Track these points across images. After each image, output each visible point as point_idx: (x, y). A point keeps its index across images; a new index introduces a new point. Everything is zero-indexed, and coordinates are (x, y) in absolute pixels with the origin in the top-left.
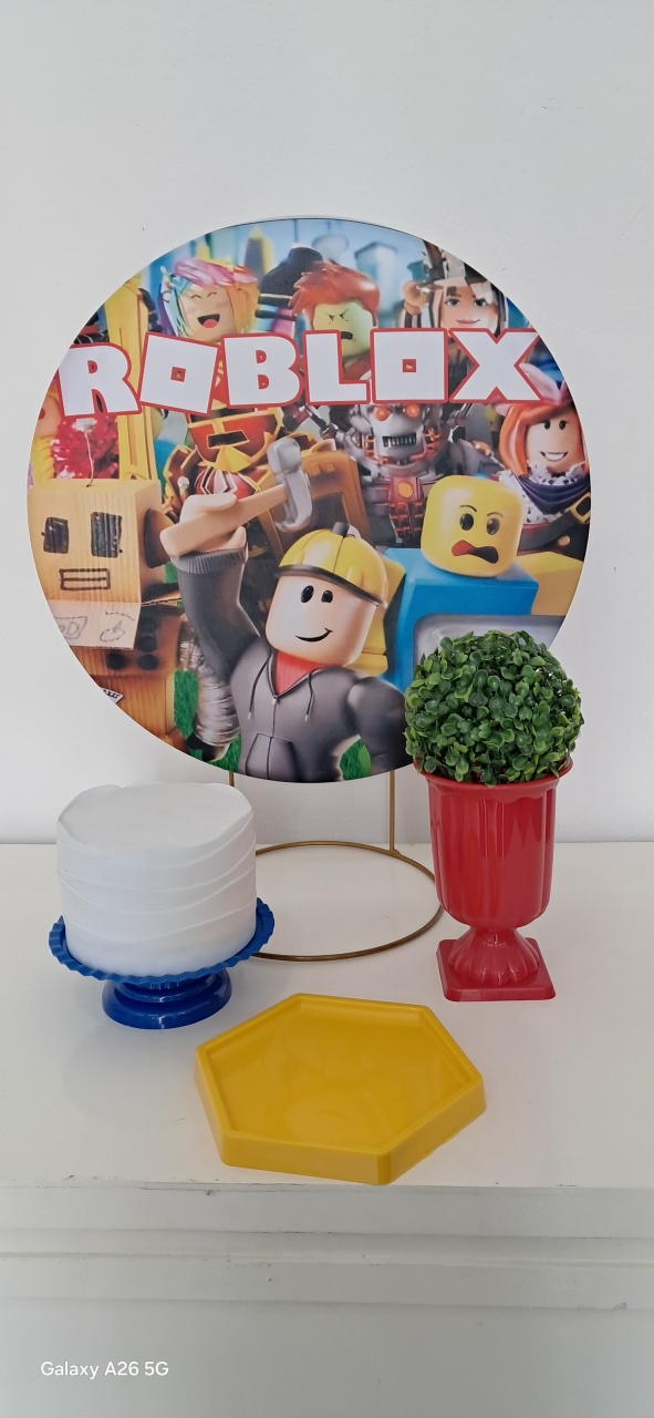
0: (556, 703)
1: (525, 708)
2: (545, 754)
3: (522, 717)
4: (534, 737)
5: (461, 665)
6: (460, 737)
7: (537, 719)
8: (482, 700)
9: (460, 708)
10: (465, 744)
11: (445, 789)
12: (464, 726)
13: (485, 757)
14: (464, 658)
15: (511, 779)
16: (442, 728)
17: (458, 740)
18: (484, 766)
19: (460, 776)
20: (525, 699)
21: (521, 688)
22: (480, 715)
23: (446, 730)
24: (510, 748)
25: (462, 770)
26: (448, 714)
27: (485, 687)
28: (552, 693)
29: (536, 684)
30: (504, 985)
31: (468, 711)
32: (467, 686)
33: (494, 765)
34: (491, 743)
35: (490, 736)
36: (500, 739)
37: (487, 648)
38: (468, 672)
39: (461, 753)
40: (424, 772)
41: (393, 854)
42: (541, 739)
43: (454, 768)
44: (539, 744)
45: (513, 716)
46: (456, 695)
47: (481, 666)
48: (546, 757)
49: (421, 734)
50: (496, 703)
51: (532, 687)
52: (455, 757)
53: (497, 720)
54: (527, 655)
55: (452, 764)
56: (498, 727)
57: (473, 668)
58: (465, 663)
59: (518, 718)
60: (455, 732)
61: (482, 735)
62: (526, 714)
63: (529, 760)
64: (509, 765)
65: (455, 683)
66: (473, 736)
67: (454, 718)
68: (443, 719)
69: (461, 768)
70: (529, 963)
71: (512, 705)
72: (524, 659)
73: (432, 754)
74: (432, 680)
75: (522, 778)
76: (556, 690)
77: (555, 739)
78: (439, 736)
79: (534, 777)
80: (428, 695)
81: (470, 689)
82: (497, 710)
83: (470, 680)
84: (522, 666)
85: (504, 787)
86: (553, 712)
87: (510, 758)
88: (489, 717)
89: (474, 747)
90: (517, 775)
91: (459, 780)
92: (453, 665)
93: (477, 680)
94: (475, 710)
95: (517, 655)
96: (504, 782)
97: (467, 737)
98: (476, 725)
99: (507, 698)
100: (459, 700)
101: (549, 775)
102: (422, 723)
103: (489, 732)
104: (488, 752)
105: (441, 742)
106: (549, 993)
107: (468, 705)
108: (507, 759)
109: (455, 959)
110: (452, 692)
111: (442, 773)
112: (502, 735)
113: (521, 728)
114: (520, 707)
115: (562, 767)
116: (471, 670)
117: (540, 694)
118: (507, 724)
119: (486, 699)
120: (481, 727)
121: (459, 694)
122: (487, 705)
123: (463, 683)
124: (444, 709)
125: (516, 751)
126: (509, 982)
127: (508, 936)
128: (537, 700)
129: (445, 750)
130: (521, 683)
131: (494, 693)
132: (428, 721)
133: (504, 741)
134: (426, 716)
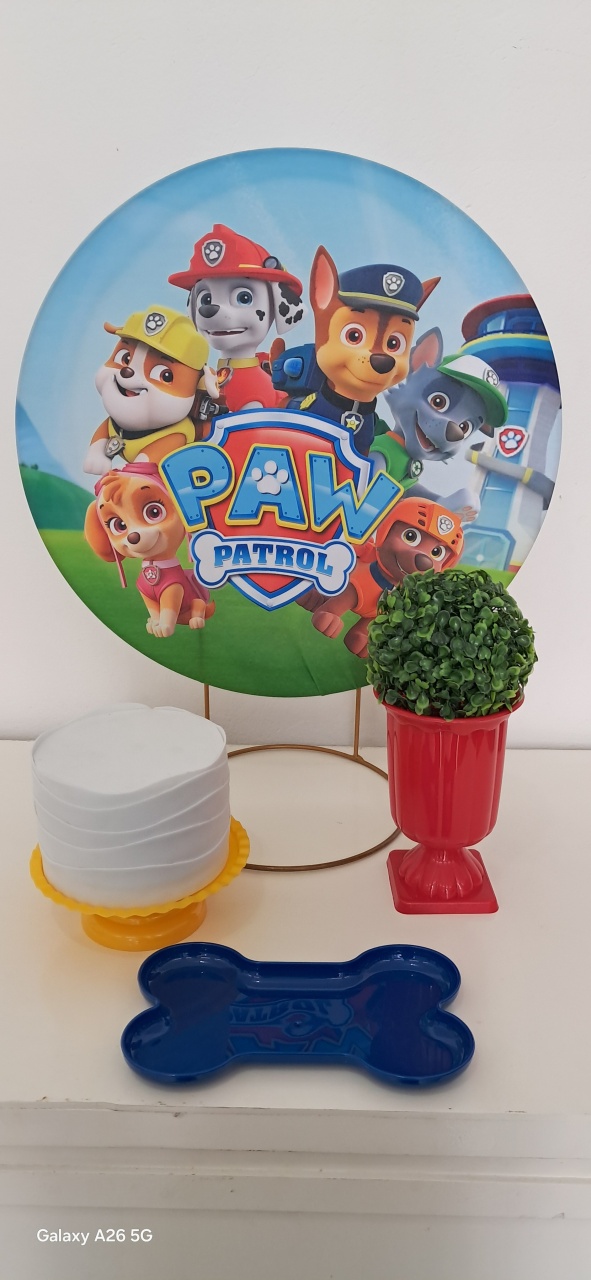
0: (513, 642)
1: (484, 649)
2: (502, 691)
3: (481, 657)
4: (491, 676)
5: (424, 605)
6: (421, 674)
7: (496, 659)
8: (444, 639)
9: (422, 646)
10: (425, 680)
11: (405, 719)
12: (426, 664)
13: (445, 693)
14: (427, 597)
15: (468, 714)
16: (405, 666)
17: (419, 677)
18: (444, 701)
19: (420, 710)
20: (484, 639)
21: (479, 629)
22: (441, 654)
23: (408, 667)
24: (470, 686)
25: (423, 705)
26: (410, 652)
27: (447, 626)
28: (509, 633)
29: (495, 625)
30: (450, 900)
31: (430, 649)
32: (430, 625)
33: (453, 701)
34: (452, 681)
35: (451, 673)
36: (460, 677)
37: (450, 588)
38: (430, 612)
39: (422, 688)
40: (384, 703)
41: (356, 759)
42: (499, 678)
43: (414, 702)
44: (497, 682)
45: (473, 656)
46: (419, 634)
47: (444, 606)
48: (503, 694)
49: (383, 668)
50: (457, 644)
51: (490, 628)
52: (415, 692)
53: (458, 659)
54: (487, 596)
55: (413, 698)
56: (457, 665)
57: (436, 607)
58: (427, 603)
59: (477, 657)
60: (417, 668)
61: (442, 673)
62: (485, 654)
63: (486, 696)
64: (467, 701)
65: (417, 621)
66: (434, 674)
67: (416, 656)
68: (405, 656)
69: (421, 702)
70: (475, 877)
71: (473, 645)
72: (484, 600)
73: (392, 687)
74: (396, 618)
75: (479, 713)
76: (512, 629)
77: (512, 677)
78: (401, 672)
79: (489, 713)
80: (390, 632)
81: (433, 629)
82: (457, 649)
83: (432, 619)
84: (482, 607)
85: (462, 722)
86: (510, 651)
87: (469, 695)
88: (450, 656)
89: (435, 684)
90: (474, 710)
91: (420, 714)
92: (417, 604)
93: (439, 620)
94: (436, 649)
95: (478, 596)
96: (462, 716)
97: (428, 675)
98: (437, 663)
99: (468, 638)
100: (422, 639)
101: (504, 710)
102: (385, 658)
103: (450, 670)
104: (447, 689)
105: (403, 678)
106: (493, 908)
107: (430, 643)
108: (465, 696)
109: (405, 872)
110: (415, 631)
111: (403, 706)
112: (462, 673)
113: (480, 668)
114: (480, 647)
115: (516, 702)
116: (433, 610)
117: (498, 633)
118: (467, 663)
119: (447, 639)
120: (443, 666)
121: (422, 633)
122: (448, 645)
123: (426, 623)
124: (407, 646)
125: (475, 688)
126: (456, 897)
127: (456, 855)
128: (495, 640)
129: (406, 685)
130: (479, 625)
131: (455, 633)
132: (391, 657)
133: (464, 679)
134: (389, 652)
